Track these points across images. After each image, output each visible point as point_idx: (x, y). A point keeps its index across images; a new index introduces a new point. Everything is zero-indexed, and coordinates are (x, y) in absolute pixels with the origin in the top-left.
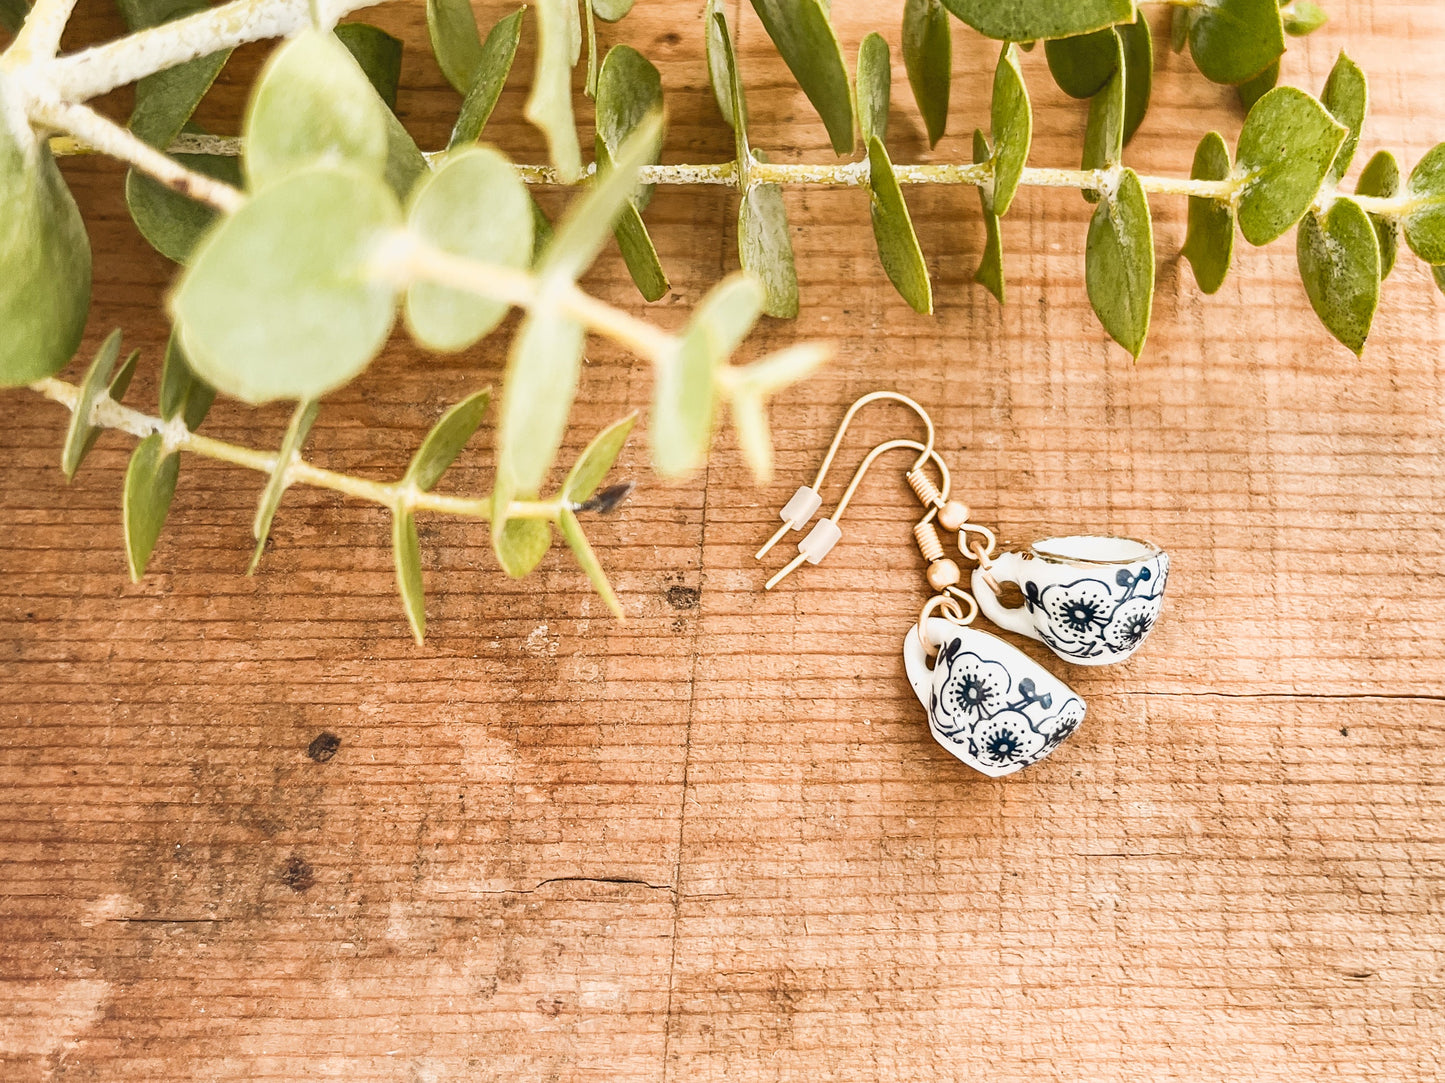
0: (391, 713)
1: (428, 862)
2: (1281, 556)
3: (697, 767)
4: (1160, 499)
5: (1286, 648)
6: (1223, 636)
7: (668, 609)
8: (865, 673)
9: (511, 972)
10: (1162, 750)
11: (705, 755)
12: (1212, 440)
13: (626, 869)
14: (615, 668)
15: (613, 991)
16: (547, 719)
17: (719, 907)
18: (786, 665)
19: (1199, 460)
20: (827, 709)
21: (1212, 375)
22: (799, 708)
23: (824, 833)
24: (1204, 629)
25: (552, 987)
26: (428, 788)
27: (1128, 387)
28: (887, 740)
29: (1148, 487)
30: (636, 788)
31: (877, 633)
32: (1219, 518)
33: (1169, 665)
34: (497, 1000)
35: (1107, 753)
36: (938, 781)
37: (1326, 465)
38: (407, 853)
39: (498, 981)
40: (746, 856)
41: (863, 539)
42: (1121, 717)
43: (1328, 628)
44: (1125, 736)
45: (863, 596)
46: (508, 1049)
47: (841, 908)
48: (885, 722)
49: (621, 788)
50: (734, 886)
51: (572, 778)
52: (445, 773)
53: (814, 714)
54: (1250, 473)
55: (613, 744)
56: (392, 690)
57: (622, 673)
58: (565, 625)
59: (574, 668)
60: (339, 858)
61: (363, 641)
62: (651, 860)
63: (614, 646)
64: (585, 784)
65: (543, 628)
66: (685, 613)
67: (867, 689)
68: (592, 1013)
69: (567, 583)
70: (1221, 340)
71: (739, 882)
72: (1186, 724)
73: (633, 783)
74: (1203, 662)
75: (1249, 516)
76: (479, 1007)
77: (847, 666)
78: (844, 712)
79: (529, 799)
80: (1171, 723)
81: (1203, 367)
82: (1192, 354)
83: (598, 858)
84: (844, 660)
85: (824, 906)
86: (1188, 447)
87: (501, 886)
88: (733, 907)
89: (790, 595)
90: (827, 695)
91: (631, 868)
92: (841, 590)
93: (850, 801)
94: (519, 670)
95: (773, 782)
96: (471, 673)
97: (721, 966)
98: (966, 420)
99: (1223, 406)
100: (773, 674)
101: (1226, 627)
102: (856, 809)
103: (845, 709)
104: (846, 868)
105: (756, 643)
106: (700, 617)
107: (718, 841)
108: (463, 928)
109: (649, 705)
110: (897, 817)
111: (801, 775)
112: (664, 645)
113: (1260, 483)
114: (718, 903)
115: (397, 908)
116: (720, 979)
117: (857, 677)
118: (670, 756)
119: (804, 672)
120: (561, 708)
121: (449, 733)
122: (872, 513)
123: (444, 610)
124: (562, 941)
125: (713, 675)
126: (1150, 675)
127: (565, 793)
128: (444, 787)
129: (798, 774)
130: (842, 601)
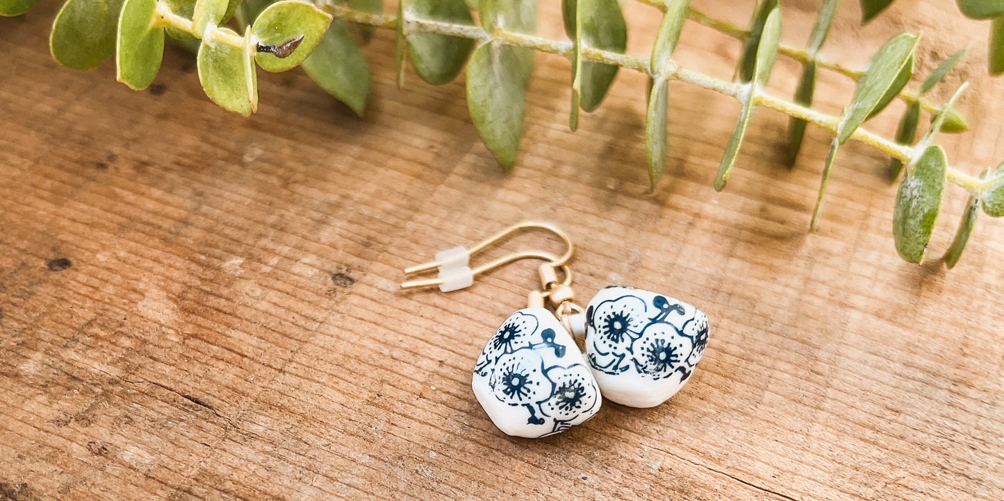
0: (113, 263)
1: (78, 341)
2: (822, 415)
3: (294, 365)
4: (733, 349)
5: (805, 471)
6: (751, 443)
7: (330, 282)
8: (449, 361)
9: (84, 419)
10: (664, 491)
11: (304, 360)
12: (791, 331)
13: (206, 397)
14: (273, 296)
15: (148, 458)
16: (209, 304)
17: (258, 445)
18: (391, 337)
19: (775, 338)
20: (408, 370)
21: (806, 298)
22: (387, 362)
23: (362, 433)
24: (735, 433)
25: (107, 438)
26: (107, 307)
27: (735, 283)
28: (443, 403)
29: (727, 340)
30: (245, 359)
31: (470, 344)
32: (778, 374)
33: (694, 443)
34: (65, 431)
35: (617, 476)
36: (467, 438)
37: (886, 377)
38: (69, 333)
39: (73, 420)
40: (296, 424)
41: (490, 295)
42: (638, 459)
43: (850, 473)
44: (636, 470)
45: (471, 323)
46: (50, 459)
47: (347, 481)
48: (448, 393)
49: (234, 355)
50: (276, 435)
51: (205, 337)
52: (124, 304)
53: (396, 369)
54: (816, 359)
55: (245, 332)
56: (122, 254)
57: (275, 300)
58: (255, 264)
59: (247, 287)
60: (24, 317)
61: (122, 227)
62: (228, 400)
63: (279, 285)
64: (212, 344)
65: (240, 261)
66: (339, 288)
67: (443, 371)
68: (122, 463)
69: (271, 245)
70: (823, 283)
71: (281, 436)
72: (692, 483)
73: (244, 356)
74: (726, 451)
75: (805, 384)
76: (50, 429)
77: (436, 353)
78: (420, 377)
79: (168, 337)
80: (681, 478)
81: (803, 292)
82: (796, 282)
83: (192, 384)
84: (438, 349)
85: (336, 474)
86: (770, 329)
87: (115, 372)
88: (268, 448)
89: (418, 304)
90: (413, 362)
91: (210, 398)
92: (457, 314)
93: (393, 424)
94: (210, 274)
95: (344, 393)
96: (178, 265)
97: (235, 477)
98: (602, 262)
99: (808, 316)
100: (380, 337)
101: (756, 438)
102: (395, 430)
103: (421, 375)
104: (366, 459)
105: (379, 319)
106: (350, 293)
107: (281, 408)
108: (72, 383)
109: (283, 322)
110: (424, 447)
111: (366, 397)
112: (314, 298)
113: (824, 368)
114: (257, 442)
115: (39, 356)
116: (229, 485)
117: (441, 362)
118: (280, 353)
119: (404, 345)
120: (223, 301)
121: (141, 286)
122: (505, 284)
123: (183, 231)
124: (134, 417)
125: (339, 323)
126: (676, 442)
127: (193, 343)
128: (118, 310)
129: (365, 395)
130: (453, 319)
